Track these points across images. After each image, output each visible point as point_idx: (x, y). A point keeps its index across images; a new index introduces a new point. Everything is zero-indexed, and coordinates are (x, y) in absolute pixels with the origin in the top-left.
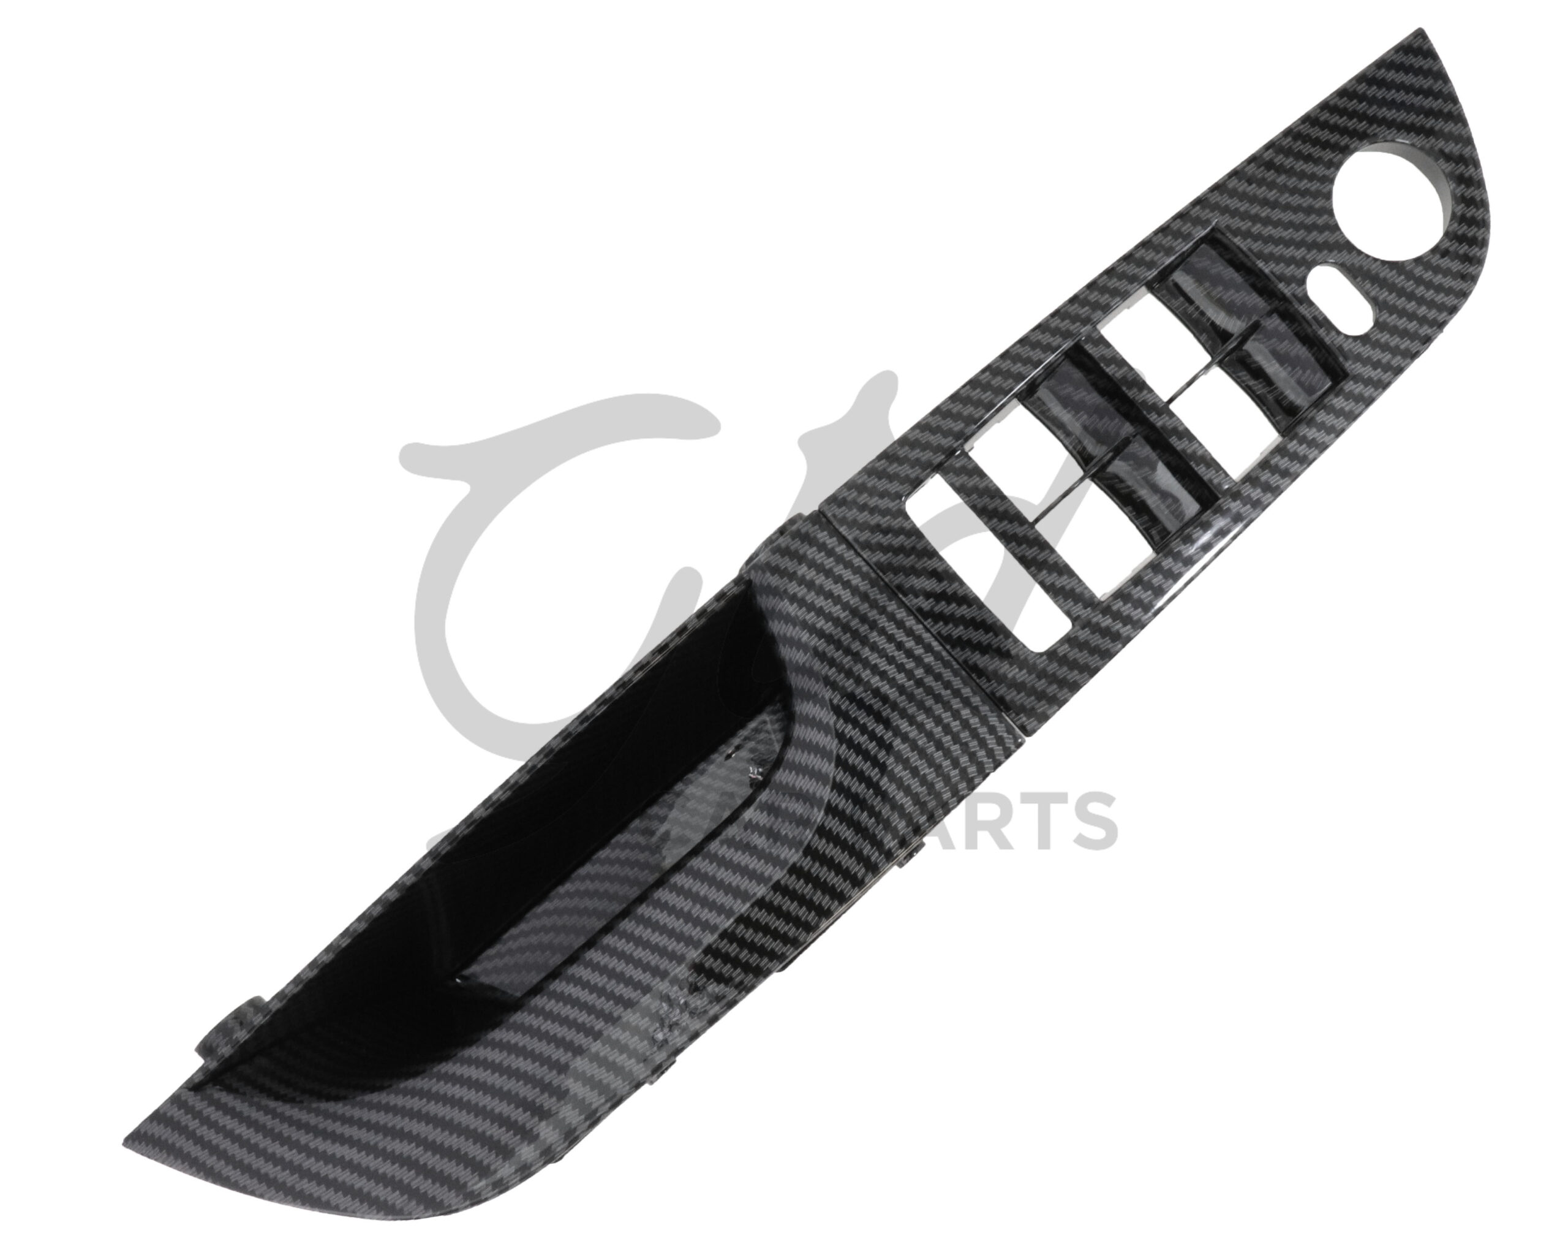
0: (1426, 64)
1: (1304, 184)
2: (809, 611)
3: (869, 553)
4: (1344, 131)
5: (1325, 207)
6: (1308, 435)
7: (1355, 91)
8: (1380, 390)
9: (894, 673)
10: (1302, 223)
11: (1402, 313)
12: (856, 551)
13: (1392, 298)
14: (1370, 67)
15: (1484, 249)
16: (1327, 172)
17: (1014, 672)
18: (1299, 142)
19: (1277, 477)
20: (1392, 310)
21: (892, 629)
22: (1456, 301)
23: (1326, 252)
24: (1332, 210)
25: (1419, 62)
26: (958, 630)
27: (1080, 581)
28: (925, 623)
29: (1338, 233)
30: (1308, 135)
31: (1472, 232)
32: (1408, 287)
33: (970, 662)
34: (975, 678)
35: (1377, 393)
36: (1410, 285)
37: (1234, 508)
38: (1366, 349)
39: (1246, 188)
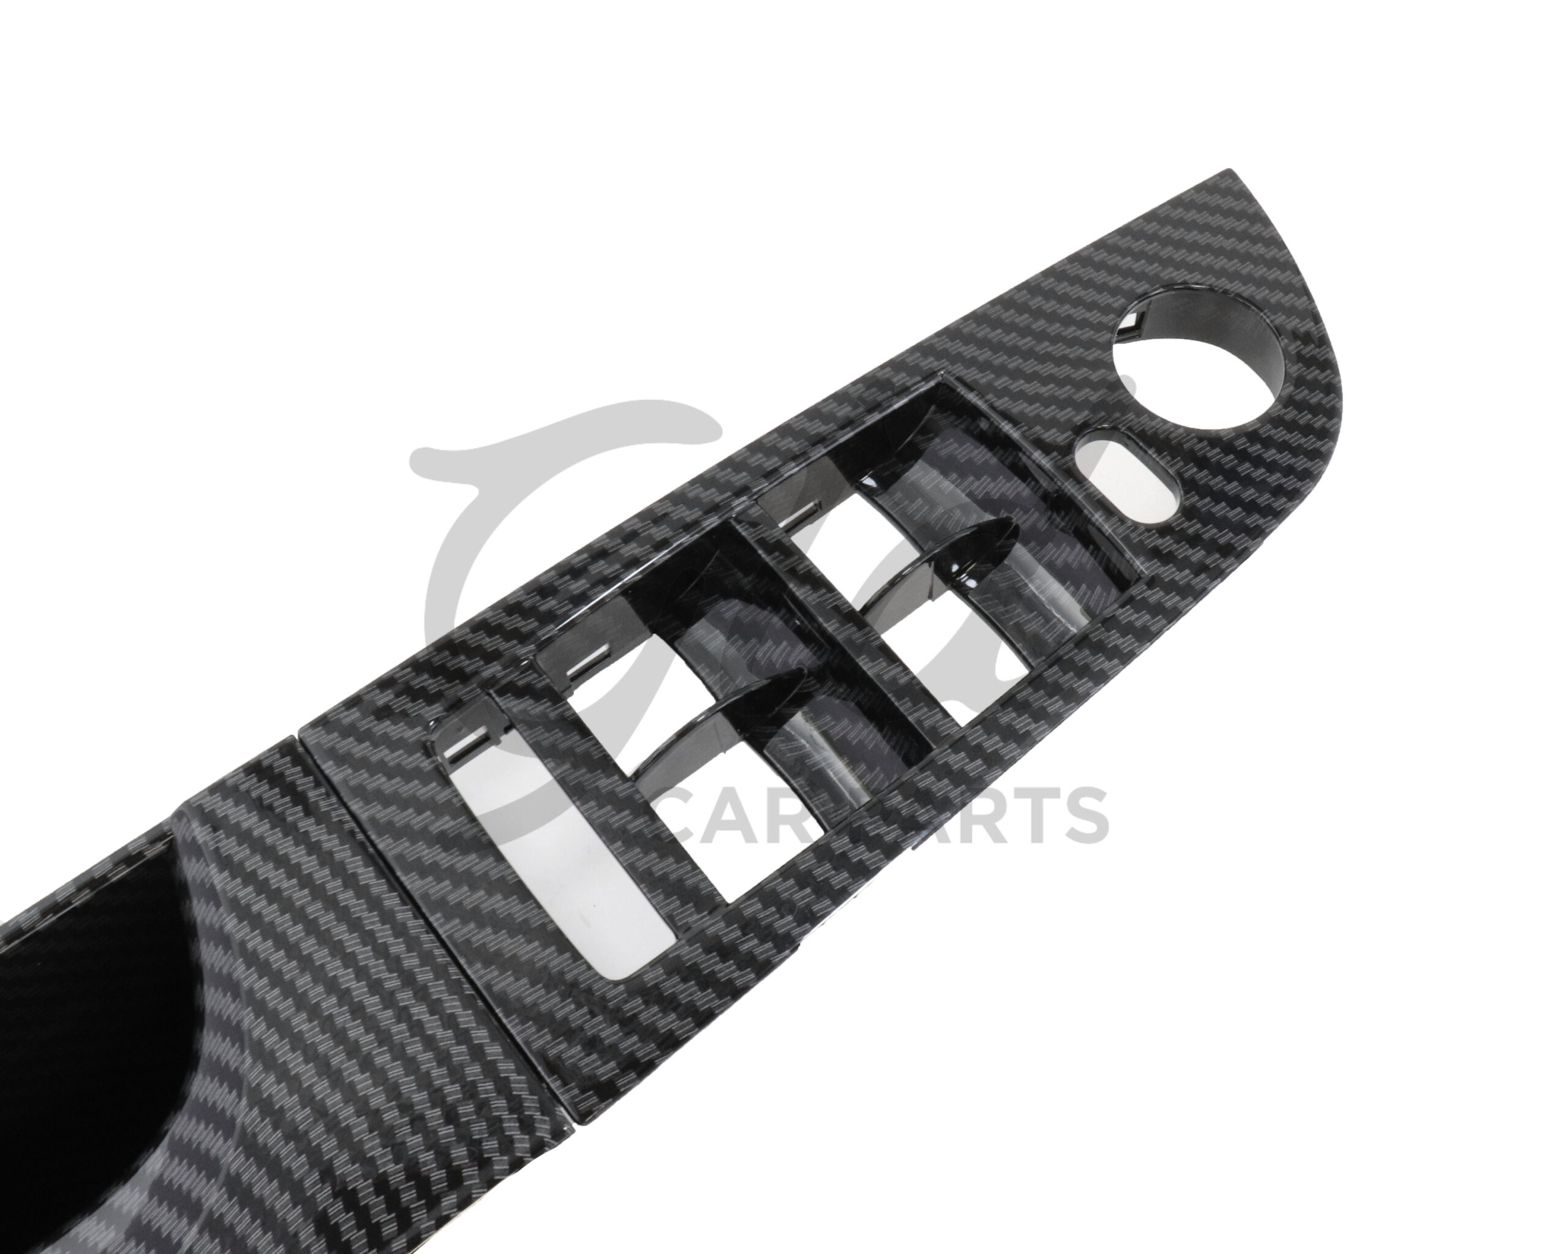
0: (1239, 206)
1: (1071, 331)
2: (245, 884)
3: (361, 804)
4: (1127, 273)
5: (1102, 360)
6: (1077, 659)
7: (1142, 230)
8: (1190, 599)
9: (364, 994)
10: (1068, 377)
11: (1219, 496)
12: (340, 799)
13: (1203, 476)
14: (1160, 207)
15: (1335, 420)
16: (1104, 319)
17: (567, 1009)
18: (1065, 284)
19: (1026, 719)
20: (1204, 491)
21: (373, 923)
24: (1112, 363)
25: (1228, 203)
26: (483, 933)
27: (695, 867)
28: (432, 919)
29: (1122, 391)
30: (1076, 275)
31: (1317, 397)
32: (1227, 463)
33: (496, 989)
34: (501, 1015)
36: (1229, 460)
37: (956, 764)
38: (1166, 543)
39: (988, 333)
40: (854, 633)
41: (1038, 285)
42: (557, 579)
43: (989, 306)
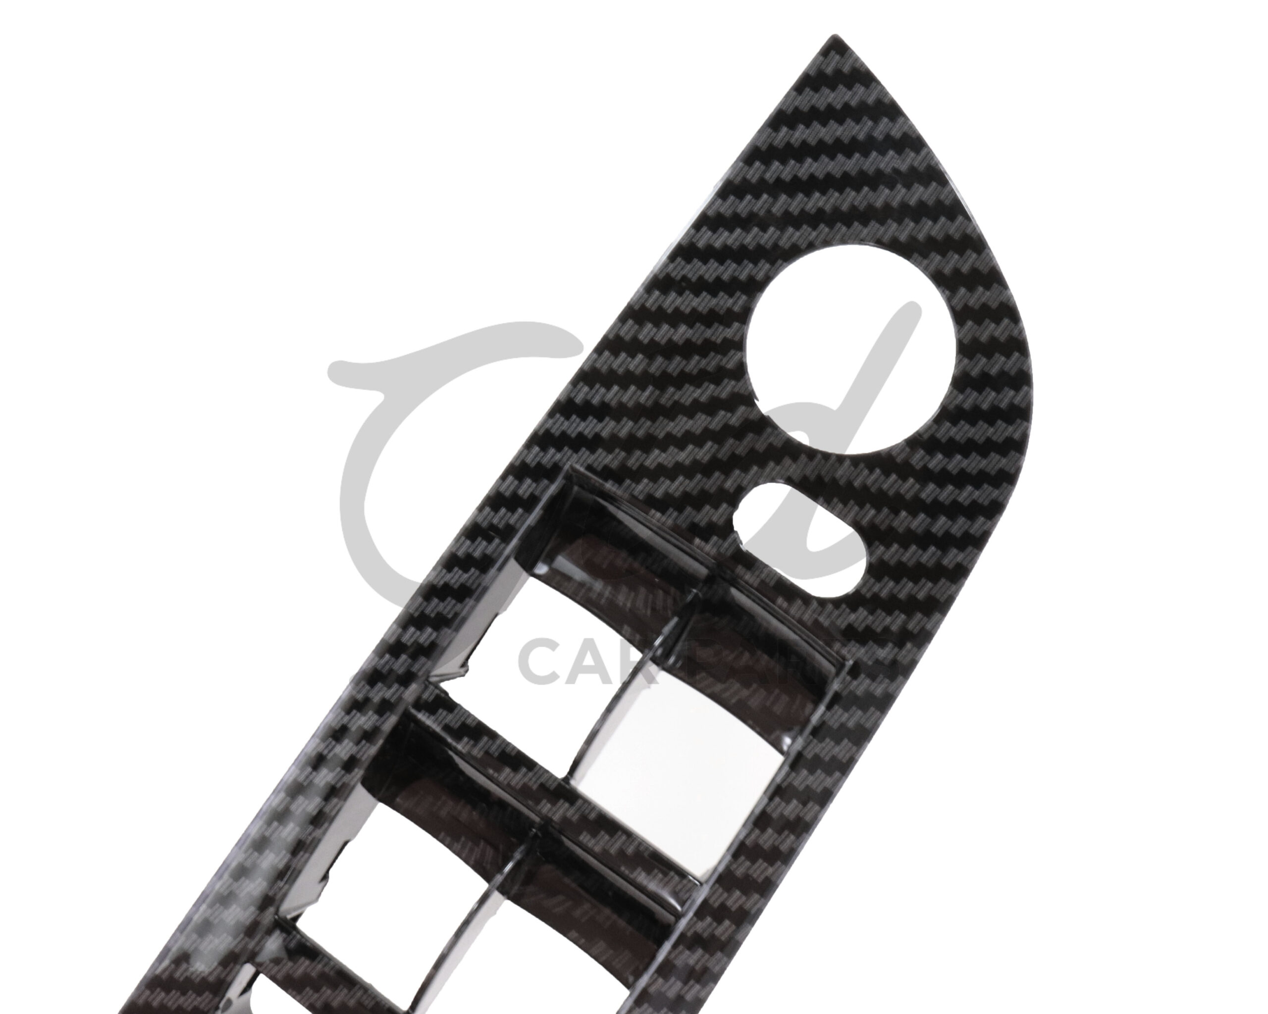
0: (856, 95)
1: (695, 363)
4: (740, 254)
5: (738, 394)
7: (744, 180)
10: (706, 430)
11: (906, 539)
13: (883, 518)
14: (761, 131)
16: (729, 333)
18: (673, 295)
19: (761, 864)
20: (888, 537)
22: (996, 493)
23: (755, 468)
25: (838, 97)
30: (684, 278)
31: (998, 364)
32: (907, 492)
35: (894, 685)
36: (909, 487)
37: (704, 931)
38: (860, 618)
39: (604, 395)
40: (567, 810)
41: (643, 307)
42: (266, 830)
43: (595, 356)
